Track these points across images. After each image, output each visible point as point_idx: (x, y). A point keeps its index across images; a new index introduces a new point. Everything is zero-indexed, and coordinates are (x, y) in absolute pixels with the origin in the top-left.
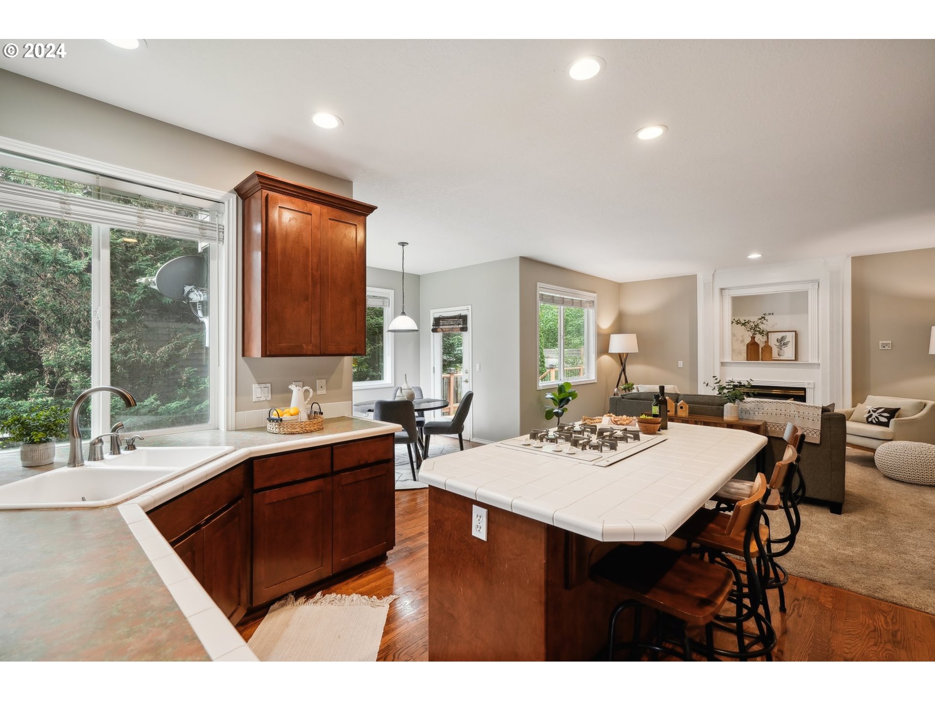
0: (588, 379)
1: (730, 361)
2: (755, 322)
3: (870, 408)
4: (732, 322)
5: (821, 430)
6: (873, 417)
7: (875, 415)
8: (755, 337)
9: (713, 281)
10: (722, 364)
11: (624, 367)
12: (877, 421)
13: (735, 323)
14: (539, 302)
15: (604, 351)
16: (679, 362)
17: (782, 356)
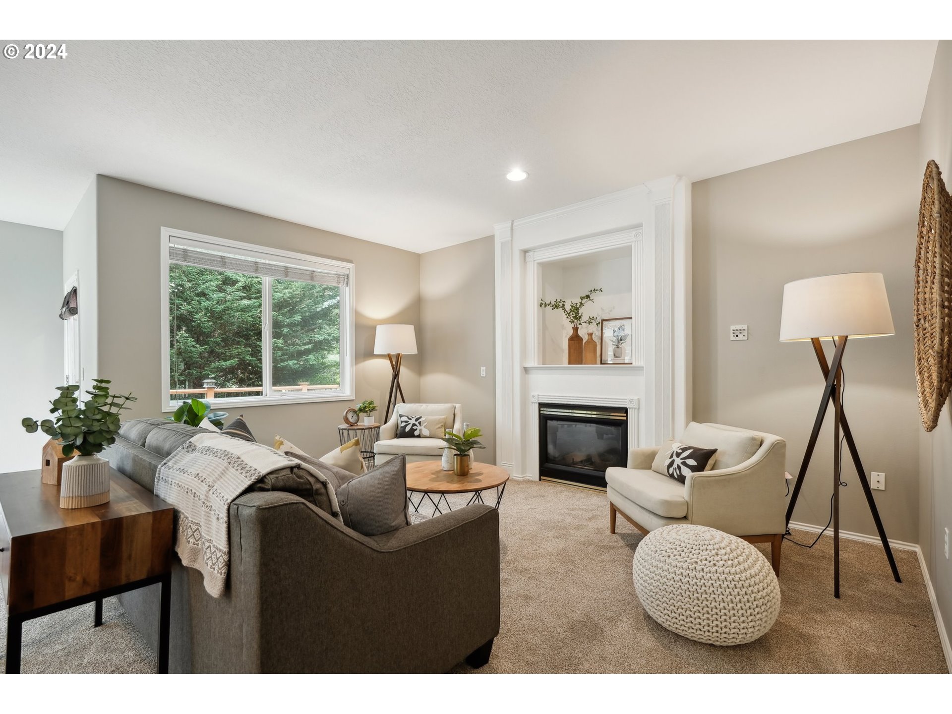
0: (342, 395)
1: (536, 365)
2: (577, 304)
3: (676, 447)
4: (541, 303)
5: (230, 553)
6: (675, 466)
7: (678, 461)
8: (578, 328)
9: (512, 241)
10: (526, 370)
11: (396, 376)
12: (679, 474)
13: (543, 306)
14: (171, 261)
15: (365, 352)
16: (482, 368)
17: (619, 357)
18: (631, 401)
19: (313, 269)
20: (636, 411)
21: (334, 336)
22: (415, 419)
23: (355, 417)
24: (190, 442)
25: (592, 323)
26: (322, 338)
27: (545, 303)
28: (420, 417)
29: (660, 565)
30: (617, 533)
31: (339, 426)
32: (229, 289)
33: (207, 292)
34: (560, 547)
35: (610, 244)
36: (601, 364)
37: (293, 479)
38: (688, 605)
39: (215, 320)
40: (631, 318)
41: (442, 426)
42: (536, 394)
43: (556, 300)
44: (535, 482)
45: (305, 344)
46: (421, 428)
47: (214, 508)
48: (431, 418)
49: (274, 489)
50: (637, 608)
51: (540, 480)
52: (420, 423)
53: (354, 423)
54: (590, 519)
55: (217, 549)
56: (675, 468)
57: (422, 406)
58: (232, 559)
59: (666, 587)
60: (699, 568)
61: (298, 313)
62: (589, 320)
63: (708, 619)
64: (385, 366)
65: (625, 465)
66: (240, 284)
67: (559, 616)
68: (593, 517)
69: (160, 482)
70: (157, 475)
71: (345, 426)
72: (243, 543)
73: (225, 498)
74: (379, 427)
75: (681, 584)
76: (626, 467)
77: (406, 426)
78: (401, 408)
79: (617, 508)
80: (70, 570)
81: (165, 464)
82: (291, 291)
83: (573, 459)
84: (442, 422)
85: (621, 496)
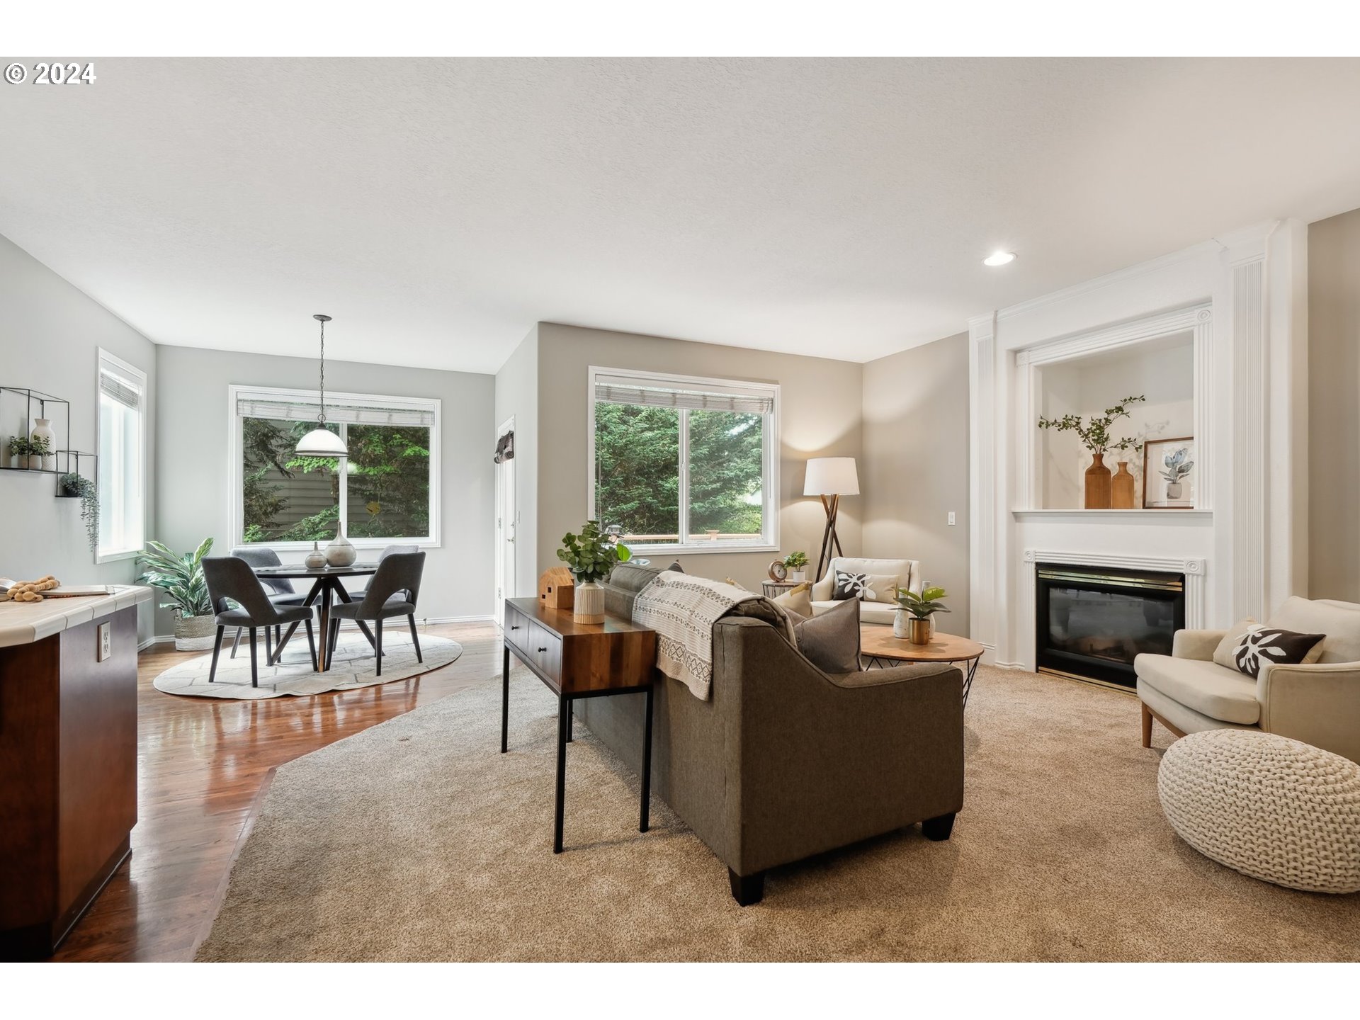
0: (763, 545)
1: (1032, 509)
2: (1100, 420)
3: (1254, 629)
4: (1041, 422)
5: (713, 664)
6: (1249, 655)
7: (1254, 649)
8: (1103, 455)
9: (995, 338)
10: (1017, 516)
11: (831, 523)
12: (1254, 667)
13: (1044, 426)
14: (597, 401)
15: (792, 493)
16: (949, 513)
17: (1176, 498)
18: (1191, 564)
19: (732, 396)
20: (1200, 578)
21: (747, 472)
22: (856, 577)
23: (782, 572)
24: (658, 578)
25: (1127, 447)
26: (733, 474)
27: (1047, 422)
28: (864, 576)
29: (1193, 770)
30: (1152, 748)
31: (764, 582)
32: (632, 420)
33: (608, 424)
34: (1058, 751)
35: (1157, 332)
36: (1144, 507)
37: (762, 609)
38: (1233, 824)
39: (616, 457)
40: (1192, 438)
41: (892, 588)
42: (1031, 549)
43: (1066, 416)
44: (1029, 673)
45: (712, 483)
46: (864, 588)
47: (697, 628)
48: (877, 576)
49: (747, 615)
50: (1165, 830)
51: (1037, 671)
52: (863, 582)
53: (782, 579)
54: (1111, 726)
55: (702, 661)
56: (1249, 659)
57: (865, 561)
58: (715, 670)
59: (1201, 797)
60: (1253, 778)
61: (703, 445)
62: (1123, 443)
63: (1266, 845)
64: (816, 512)
65: (1169, 652)
66: (643, 414)
67: (1045, 817)
68: (1117, 725)
69: (638, 610)
70: (634, 605)
71: (771, 582)
72: (726, 655)
73: (708, 619)
74: (811, 585)
75: (1224, 796)
76: (1171, 656)
77: (845, 585)
78: (838, 563)
79: (1153, 711)
80: (593, 668)
81: (641, 595)
82: (697, 418)
83: (1092, 646)
84: (892, 583)
85: (1157, 693)
